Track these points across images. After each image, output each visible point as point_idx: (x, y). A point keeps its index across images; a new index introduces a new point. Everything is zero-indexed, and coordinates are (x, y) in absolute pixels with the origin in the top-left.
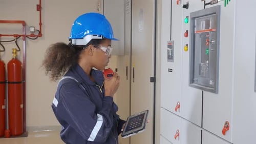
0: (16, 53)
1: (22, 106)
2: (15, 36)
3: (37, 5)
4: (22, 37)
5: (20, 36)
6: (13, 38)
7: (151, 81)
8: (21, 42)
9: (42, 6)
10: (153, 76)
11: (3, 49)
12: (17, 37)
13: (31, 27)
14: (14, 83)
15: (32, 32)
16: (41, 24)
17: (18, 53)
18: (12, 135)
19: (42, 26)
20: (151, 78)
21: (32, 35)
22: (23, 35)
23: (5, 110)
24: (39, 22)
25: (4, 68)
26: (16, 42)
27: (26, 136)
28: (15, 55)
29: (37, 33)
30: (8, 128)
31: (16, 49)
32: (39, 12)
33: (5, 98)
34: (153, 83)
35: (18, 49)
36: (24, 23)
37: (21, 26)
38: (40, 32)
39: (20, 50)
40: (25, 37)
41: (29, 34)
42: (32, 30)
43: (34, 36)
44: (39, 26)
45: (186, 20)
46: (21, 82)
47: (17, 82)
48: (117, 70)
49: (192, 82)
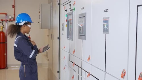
0: (2, 28)
1: (5, 54)
2: (2, 20)
3: (13, 5)
4: (5, 21)
5: (4, 20)
7: (58, 39)
8: (4, 23)
9: (15, 6)
10: (58, 37)
12: (3, 21)
13: (10, 16)
14: (1, 43)
15: (10, 18)
16: (14, 14)
17: (3, 28)
19: (15, 15)
20: (58, 38)
21: (10, 20)
22: (6, 20)
26: (2, 23)
27: (8, 69)
28: (2, 30)
29: (13, 19)
31: (2, 27)
32: (13, 9)
34: (58, 40)
35: (3, 27)
36: (6, 14)
37: (5, 15)
38: (14, 18)
39: (4, 27)
40: (7, 21)
42: (10, 17)
43: (11, 20)
44: (14, 15)
45: (66, 16)
46: (4, 43)
47: (3, 43)
48: (48, 36)
49: (68, 37)
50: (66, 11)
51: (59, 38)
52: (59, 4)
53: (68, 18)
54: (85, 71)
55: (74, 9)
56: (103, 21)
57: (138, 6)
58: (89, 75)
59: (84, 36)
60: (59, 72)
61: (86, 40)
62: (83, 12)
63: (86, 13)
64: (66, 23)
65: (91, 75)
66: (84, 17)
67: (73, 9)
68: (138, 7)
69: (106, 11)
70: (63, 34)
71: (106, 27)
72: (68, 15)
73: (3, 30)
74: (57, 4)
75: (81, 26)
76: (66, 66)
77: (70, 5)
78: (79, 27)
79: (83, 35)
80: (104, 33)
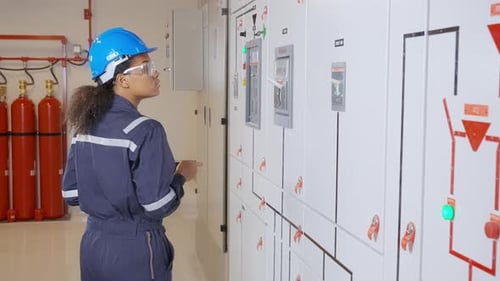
0: (51, 87)
1: (61, 172)
2: (49, 59)
3: (86, 11)
4: (60, 62)
5: (58, 60)
6: (47, 63)
7: (223, 123)
8: (59, 69)
9: (93, 12)
11: (31, 82)
12: (54, 61)
13: (76, 45)
14: (48, 135)
15: (76, 53)
16: (90, 40)
17: (55, 87)
18: (45, 217)
20: (223, 119)
21: (78, 58)
22: (63, 59)
23: (35, 177)
24: (88, 37)
25: (33, 111)
26: (51, 70)
27: (68, 219)
28: (50, 91)
29: (84, 56)
30: (39, 207)
31: (51, 82)
32: (87, 21)
33: (35, 158)
34: (224, 126)
35: (55, 81)
36: (63, 39)
37: (58, 44)
39: (57, 83)
40: (66, 61)
41: (73, 57)
42: (77, 50)
43: (81, 60)
44: (88, 43)
45: (244, 50)
46: (59, 134)
47: (53, 134)
48: (196, 112)
49: (248, 120)
50: (243, 34)
51: (225, 121)
52: (226, 12)
53: (249, 58)
54: (291, 224)
55: (264, 32)
56: (333, 73)
57: (406, 36)
58: (299, 236)
59: (287, 115)
60: (224, 228)
61: (292, 127)
62: (284, 41)
63: (293, 46)
64: (243, 74)
65: (303, 236)
66: (288, 57)
67: (262, 30)
68: (407, 39)
69: (339, 43)
70: (236, 108)
71: (338, 94)
72: (249, 49)
73: (52, 92)
74: (221, 11)
75: (280, 86)
76: (243, 208)
77: (254, 17)
78: (276, 87)
79: (286, 112)
80: (333, 109)
